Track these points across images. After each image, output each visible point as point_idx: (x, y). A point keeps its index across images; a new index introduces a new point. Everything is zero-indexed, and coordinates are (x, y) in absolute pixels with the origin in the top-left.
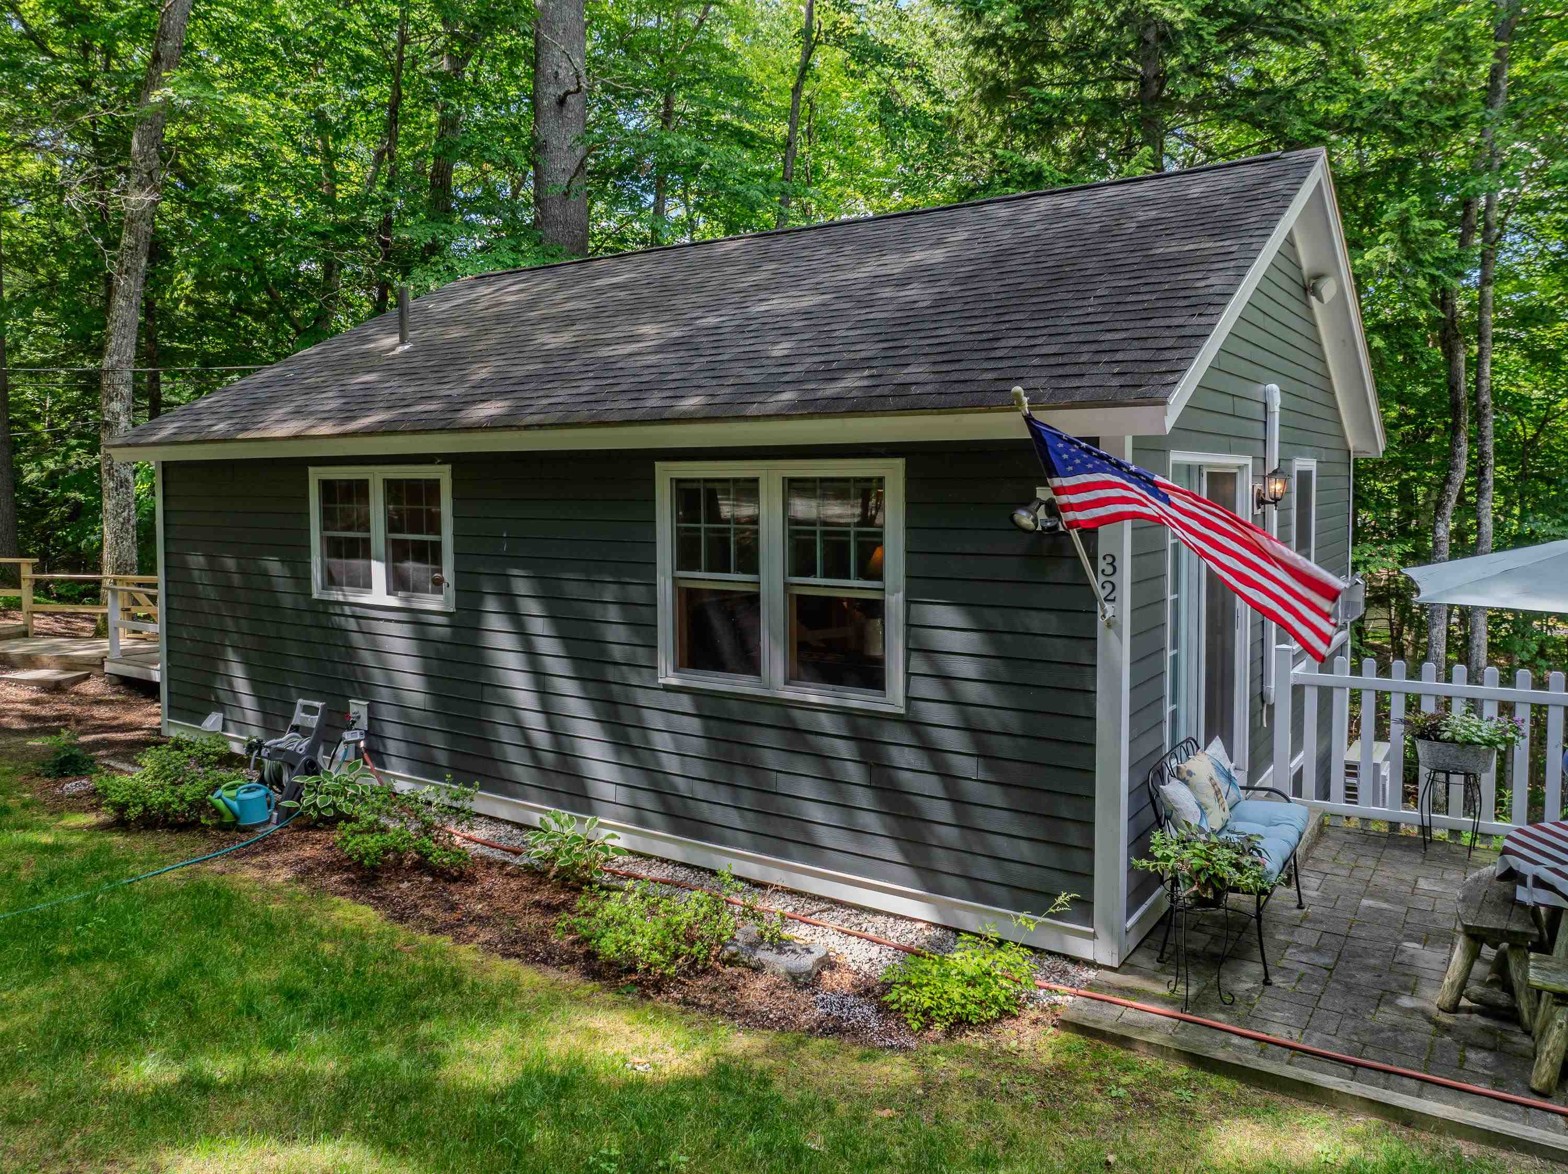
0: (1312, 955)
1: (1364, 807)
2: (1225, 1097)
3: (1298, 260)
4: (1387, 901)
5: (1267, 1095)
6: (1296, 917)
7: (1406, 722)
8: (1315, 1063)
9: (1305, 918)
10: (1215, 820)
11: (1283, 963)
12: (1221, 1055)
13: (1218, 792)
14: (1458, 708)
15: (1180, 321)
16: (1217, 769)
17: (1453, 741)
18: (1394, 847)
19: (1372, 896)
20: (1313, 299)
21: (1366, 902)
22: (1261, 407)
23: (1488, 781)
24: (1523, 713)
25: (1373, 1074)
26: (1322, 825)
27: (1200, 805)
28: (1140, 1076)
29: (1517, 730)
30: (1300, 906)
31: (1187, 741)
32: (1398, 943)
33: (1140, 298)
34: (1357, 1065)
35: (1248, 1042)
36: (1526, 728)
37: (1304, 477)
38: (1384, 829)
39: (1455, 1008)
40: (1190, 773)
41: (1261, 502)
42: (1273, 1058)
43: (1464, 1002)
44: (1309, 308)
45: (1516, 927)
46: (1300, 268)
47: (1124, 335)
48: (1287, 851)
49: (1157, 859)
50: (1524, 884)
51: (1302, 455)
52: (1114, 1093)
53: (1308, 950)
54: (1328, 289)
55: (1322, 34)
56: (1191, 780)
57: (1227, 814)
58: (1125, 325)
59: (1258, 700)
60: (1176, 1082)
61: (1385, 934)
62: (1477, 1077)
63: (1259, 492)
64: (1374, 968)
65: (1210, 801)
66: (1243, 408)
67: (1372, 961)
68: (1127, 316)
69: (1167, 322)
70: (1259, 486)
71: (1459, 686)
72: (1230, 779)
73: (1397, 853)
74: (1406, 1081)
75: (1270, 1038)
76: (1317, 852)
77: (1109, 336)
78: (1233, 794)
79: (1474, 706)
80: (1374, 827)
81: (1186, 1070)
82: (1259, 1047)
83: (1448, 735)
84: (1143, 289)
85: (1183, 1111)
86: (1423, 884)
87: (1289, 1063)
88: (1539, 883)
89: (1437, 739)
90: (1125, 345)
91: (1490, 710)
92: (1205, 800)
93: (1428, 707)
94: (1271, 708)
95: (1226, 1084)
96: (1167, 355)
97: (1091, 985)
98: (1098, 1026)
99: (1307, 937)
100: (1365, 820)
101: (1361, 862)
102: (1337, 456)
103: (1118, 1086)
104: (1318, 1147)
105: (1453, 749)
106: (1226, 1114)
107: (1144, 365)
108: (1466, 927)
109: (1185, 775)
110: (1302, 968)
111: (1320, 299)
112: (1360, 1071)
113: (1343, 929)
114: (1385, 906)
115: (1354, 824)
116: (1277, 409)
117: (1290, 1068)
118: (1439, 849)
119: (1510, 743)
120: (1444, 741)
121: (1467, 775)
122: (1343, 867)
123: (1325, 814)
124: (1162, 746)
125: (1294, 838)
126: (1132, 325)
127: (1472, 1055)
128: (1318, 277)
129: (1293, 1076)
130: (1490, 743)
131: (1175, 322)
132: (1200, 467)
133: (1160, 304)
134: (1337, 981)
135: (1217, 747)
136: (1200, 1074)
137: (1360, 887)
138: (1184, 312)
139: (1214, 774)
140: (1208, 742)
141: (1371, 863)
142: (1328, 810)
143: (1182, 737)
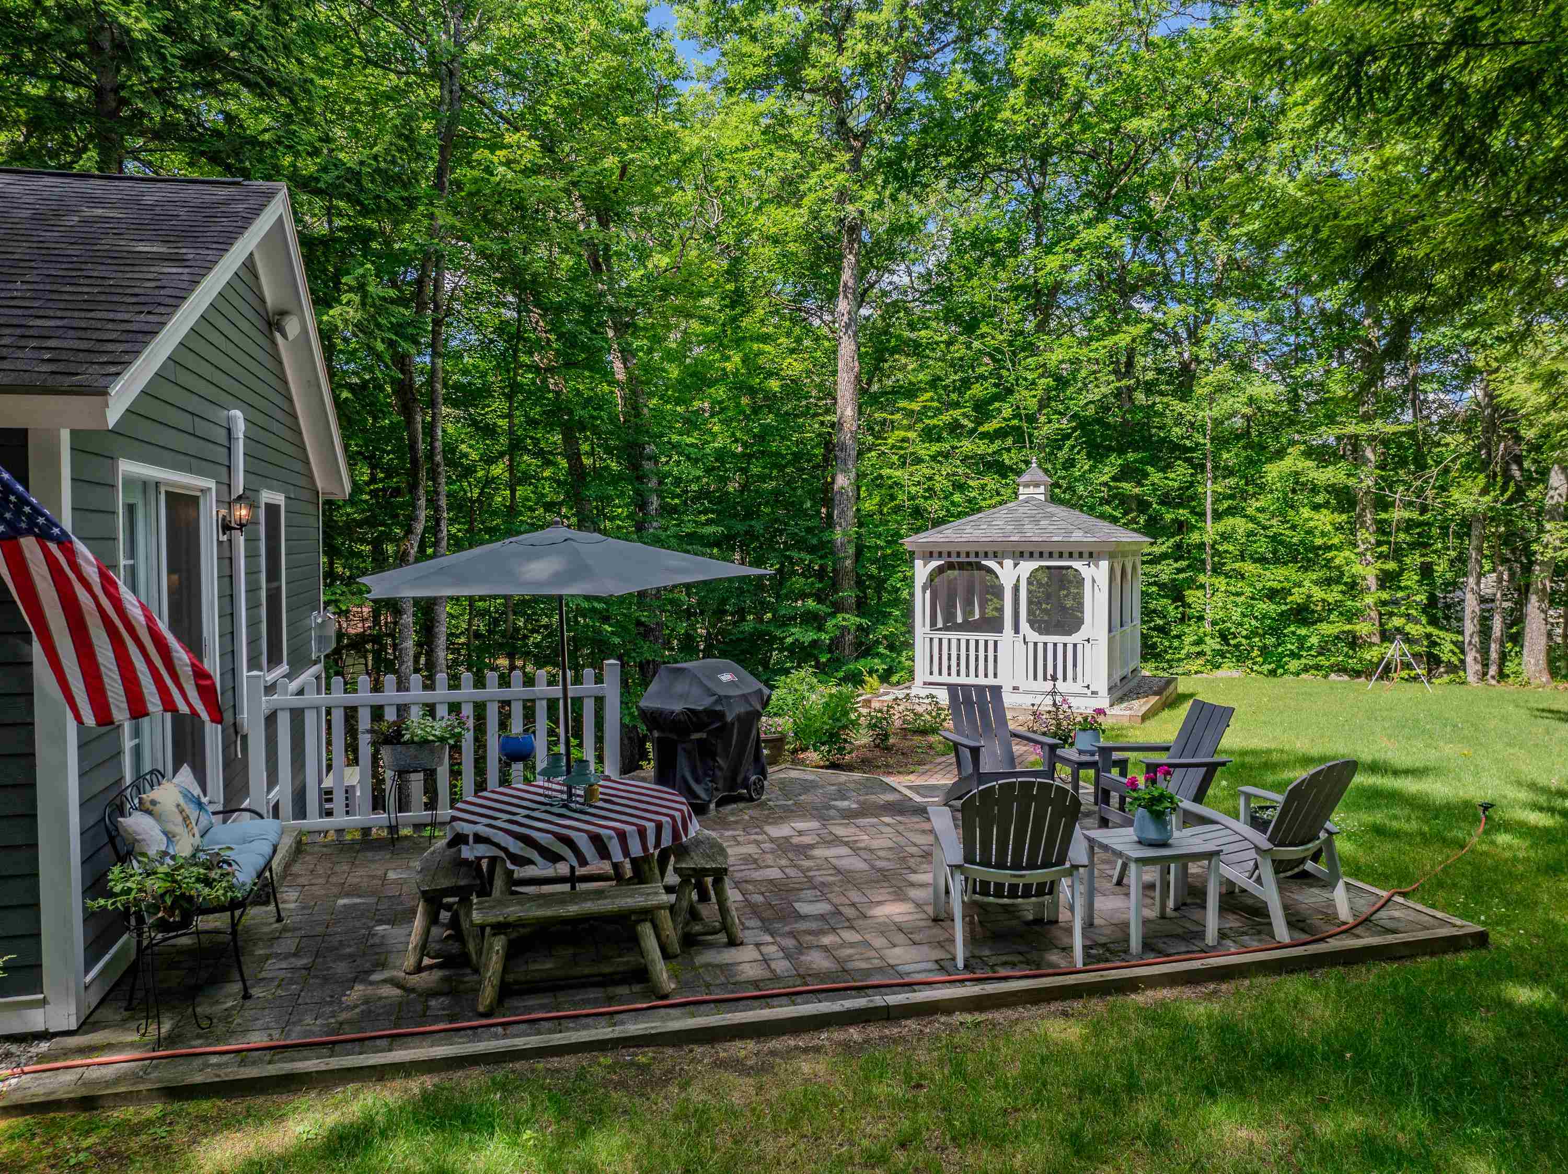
0: (293, 960)
1: (340, 820)
2: (204, 1119)
3: (262, 292)
4: (360, 896)
5: (250, 1101)
6: (275, 931)
7: (372, 731)
8: (295, 1054)
9: (285, 929)
10: (184, 848)
11: (263, 975)
12: (198, 1078)
13: (186, 819)
14: (415, 714)
15: (126, 316)
16: (185, 796)
17: (413, 742)
18: (367, 850)
19: (348, 895)
20: (278, 336)
21: (341, 902)
22: (224, 432)
23: (443, 773)
24: (467, 711)
25: (349, 1046)
26: (299, 843)
27: (166, 833)
28: (105, 1132)
29: (461, 724)
30: (279, 919)
31: (151, 772)
32: (370, 928)
33: (80, 289)
34: (334, 1043)
35: (225, 1058)
36: (471, 723)
37: (272, 510)
38: (358, 835)
39: (419, 969)
40: (153, 802)
41: (226, 527)
42: (254, 1063)
43: (426, 961)
44: (274, 343)
45: (462, 883)
46: (263, 301)
47: (59, 323)
48: (261, 862)
49: (116, 895)
50: (467, 843)
51: (270, 488)
52: (73, 1162)
53: (287, 956)
54: (292, 327)
55: (290, 90)
56: (157, 809)
57: (197, 840)
58: (59, 314)
59: (232, 730)
60: (150, 1123)
61: (358, 924)
62: (437, 1019)
63: (224, 518)
64: (350, 955)
65: (179, 829)
66: (202, 428)
67: (348, 950)
68: (62, 305)
69: (111, 316)
70: (223, 512)
71: (416, 693)
72: (200, 805)
73: (370, 854)
74: (378, 1042)
75: (251, 1046)
76: (296, 868)
77: (39, 322)
78: (204, 820)
79: (430, 709)
80: (348, 837)
81: (160, 1107)
82: (239, 1059)
83: (407, 737)
84: (82, 281)
85: (157, 1148)
86: (392, 875)
87: (270, 1063)
88: (479, 839)
89: (399, 743)
90: (60, 332)
91: (442, 711)
92: (170, 827)
93: (390, 715)
94: (245, 738)
95: (205, 1106)
96: (110, 347)
97: (42, 1058)
98: (51, 1098)
99: (288, 944)
100: (340, 831)
101: (337, 868)
102: (307, 495)
103: (78, 1151)
104: (300, 1129)
105: (412, 750)
106: (205, 1135)
107: (81, 355)
108: (424, 893)
109: (148, 805)
110: (282, 974)
111: (284, 336)
112: (337, 1048)
113: (320, 930)
114: (358, 900)
115: (332, 836)
116: (241, 435)
117: (270, 1067)
118: (406, 843)
119: (458, 737)
120: (405, 743)
121: (425, 770)
122: (320, 876)
123: (301, 833)
124: (122, 778)
125: (268, 850)
126: (69, 314)
127: (433, 1003)
128: (283, 313)
129: (274, 1073)
130: (442, 739)
131: (120, 316)
132: (157, 484)
133: (103, 298)
134: (316, 977)
135: (186, 774)
136: (176, 1106)
137: (335, 890)
138: (131, 308)
139: (182, 801)
140: (176, 771)
141: (346, 868)
142: (305, 829)
143: (147, 767)
